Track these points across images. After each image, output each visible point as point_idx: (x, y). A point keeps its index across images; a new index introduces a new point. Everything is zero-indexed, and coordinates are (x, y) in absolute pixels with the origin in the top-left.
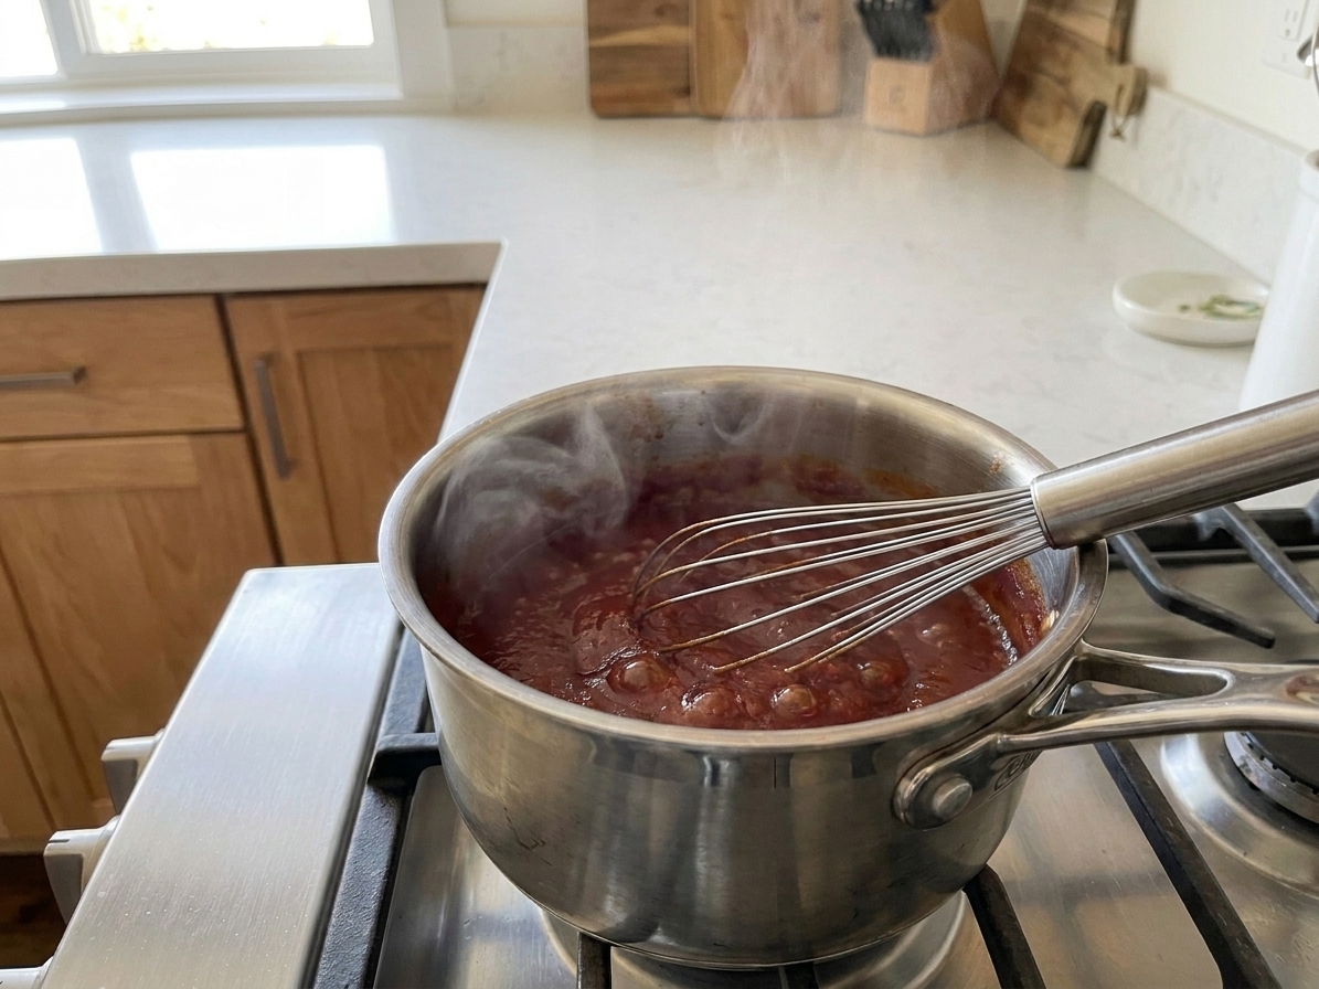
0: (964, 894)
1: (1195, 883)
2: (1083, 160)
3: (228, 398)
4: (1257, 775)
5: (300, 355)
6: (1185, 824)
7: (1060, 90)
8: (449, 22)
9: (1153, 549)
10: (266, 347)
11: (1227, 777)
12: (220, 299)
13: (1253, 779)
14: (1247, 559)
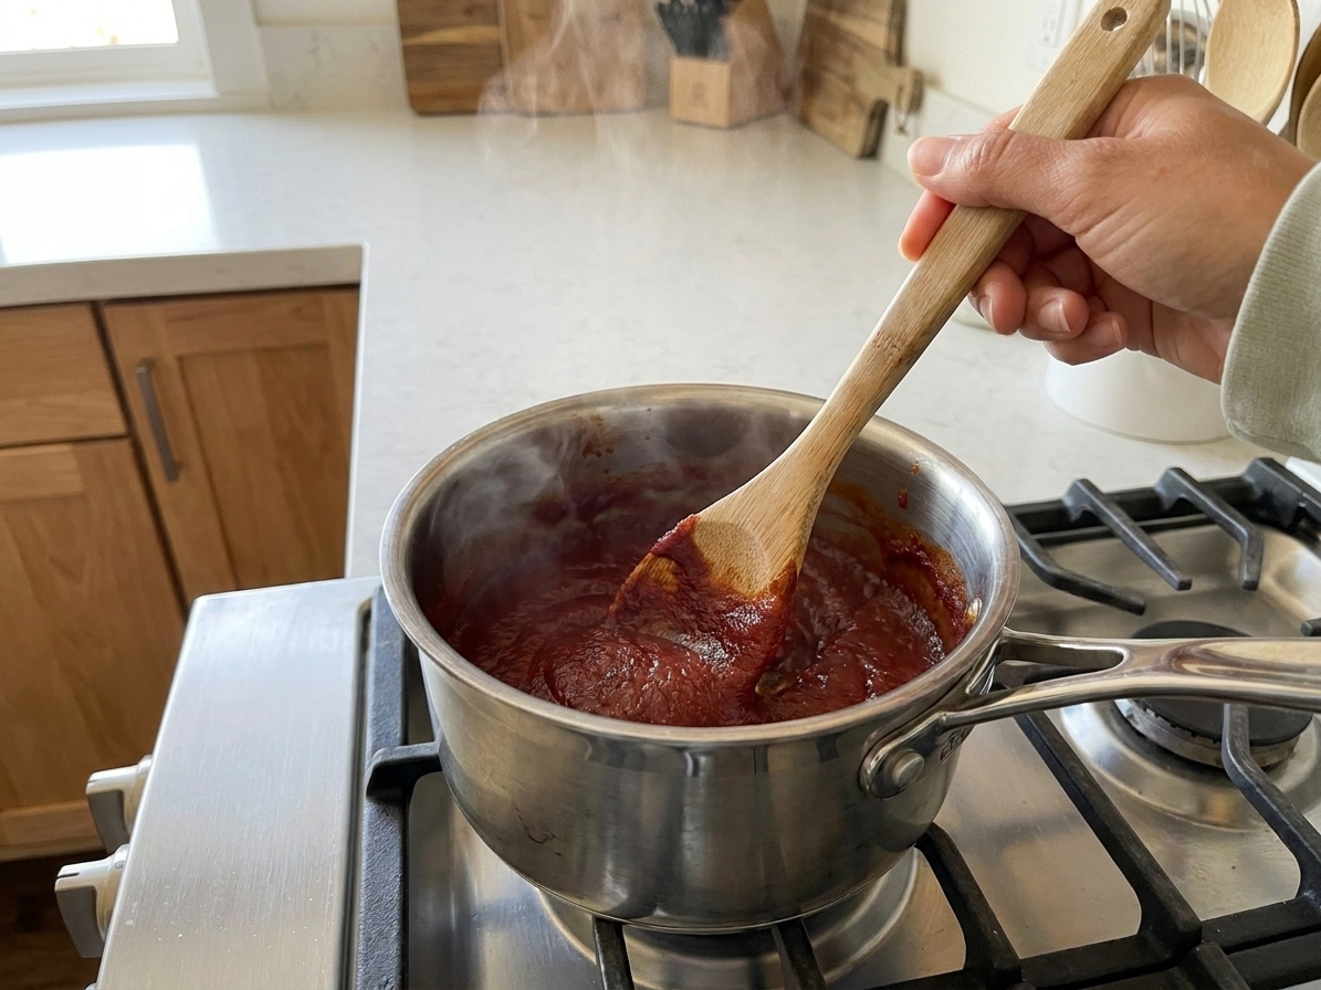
0: (916, 850)
1: (1107, 823)
2: (871, 152)
3: (110, 404)
4: (1143, 723)
5: (180, 359)
6: (1093, 774)
7: (846, 88)
8: (260, 22)
9: (1033, 531)
10: (145, 353)
11: (1118, 729)
12: (95, 306)
13: (1139, 728)
14: (1110, 534)
